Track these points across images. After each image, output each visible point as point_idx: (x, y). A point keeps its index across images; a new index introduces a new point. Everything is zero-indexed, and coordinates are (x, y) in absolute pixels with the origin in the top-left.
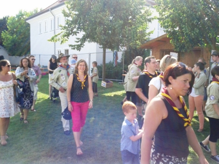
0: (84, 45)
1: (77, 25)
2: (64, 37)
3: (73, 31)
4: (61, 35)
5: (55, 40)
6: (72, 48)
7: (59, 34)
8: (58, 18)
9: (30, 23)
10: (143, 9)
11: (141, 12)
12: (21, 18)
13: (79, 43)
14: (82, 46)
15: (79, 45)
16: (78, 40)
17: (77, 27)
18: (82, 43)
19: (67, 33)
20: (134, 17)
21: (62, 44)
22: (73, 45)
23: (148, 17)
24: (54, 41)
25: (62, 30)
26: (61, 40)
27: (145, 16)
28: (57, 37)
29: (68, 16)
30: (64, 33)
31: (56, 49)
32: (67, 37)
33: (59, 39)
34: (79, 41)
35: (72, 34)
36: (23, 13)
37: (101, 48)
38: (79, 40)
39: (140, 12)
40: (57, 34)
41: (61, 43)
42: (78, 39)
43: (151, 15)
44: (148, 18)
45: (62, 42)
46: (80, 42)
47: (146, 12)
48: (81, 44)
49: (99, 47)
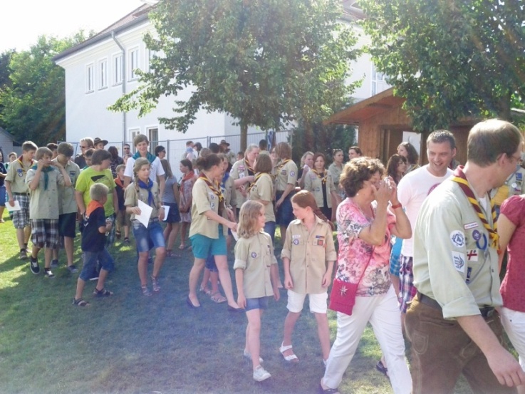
0: (195, 118)
1: (177, 71)
2: (146, 99)
3: (169, 84)
4: (139, 94)
5: (125, 106)
6: (167, 125)
7: (135, 93)
8: (132, 53)
9: (64, 67)
10: (337, 30)
11: (330, 37)
12: (43, 55)
13: (184, 114)
14: (191, 119)
15: (182, 118)
16: (180, 107)
17: (176, 74)
18: (190, 112)
19: (153, 90)
20: (314, 48)
21: (143, 115)
22: (170, 118)
23: (348, 47)
24: (122, 110)
25: (142, 83)
26: (139, 107)
27: (341, 45)
28: (131, 100)
29: (156, 48)
30: (146, 89)
31: (128, 129)
32: (154, 100)
33: (134, 105)
34: (183, 108)
35: (166, 92)
36: (47, 43)
37: (237, 125)
38: (184, 106)
39: (329, 35)
40: (130, 92)
41: (140, 115)
42: (180, 103)
43: (355, 42)
44: (349, 49)
45: (142, 111)
46: (185, 111)
47: (342, 36)
48: (188, 116)
49: (232, 122)
